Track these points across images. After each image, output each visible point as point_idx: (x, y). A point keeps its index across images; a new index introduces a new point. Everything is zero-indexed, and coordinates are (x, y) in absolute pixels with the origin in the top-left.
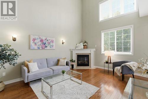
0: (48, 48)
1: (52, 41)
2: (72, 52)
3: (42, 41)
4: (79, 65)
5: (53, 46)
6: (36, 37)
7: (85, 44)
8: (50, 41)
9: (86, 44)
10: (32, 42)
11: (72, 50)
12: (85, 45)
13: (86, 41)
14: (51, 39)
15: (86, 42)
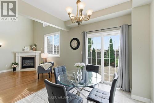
2: (15, 55)
11: (16, 52)
12: (34, 48)
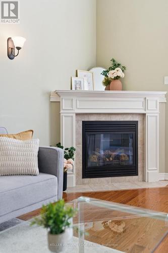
2: (55, 107)
4: (89, 172)
7: (112, 75)
9: (118, 72)
12: (117, 78)
13: (118, 61)
15: (116, 66)
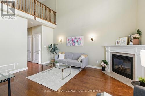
0: (77, 45)
1: (80, 39)
3: (73, 40)
5: (80, 43)
6: (70, 38)
8: (78, 39)
10: (67, 41)
11: (106, 46)
14: (79, 37)
